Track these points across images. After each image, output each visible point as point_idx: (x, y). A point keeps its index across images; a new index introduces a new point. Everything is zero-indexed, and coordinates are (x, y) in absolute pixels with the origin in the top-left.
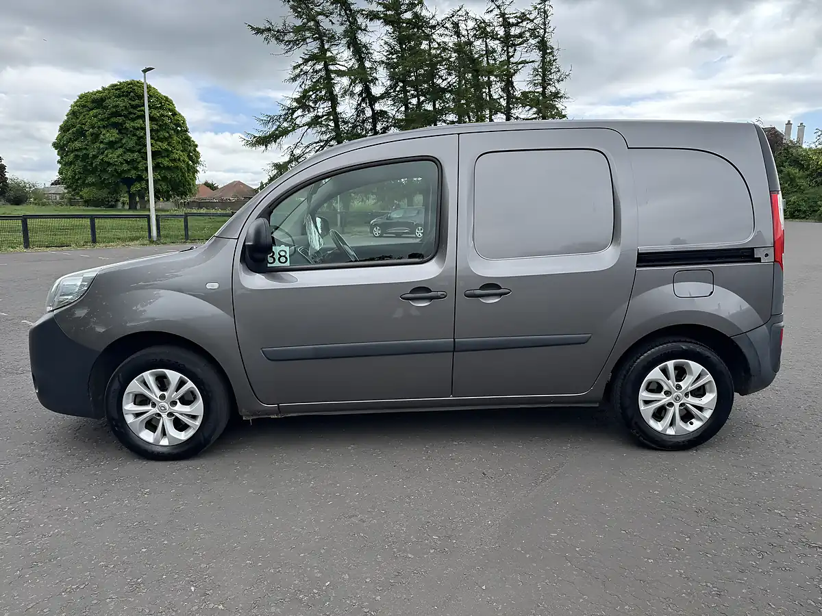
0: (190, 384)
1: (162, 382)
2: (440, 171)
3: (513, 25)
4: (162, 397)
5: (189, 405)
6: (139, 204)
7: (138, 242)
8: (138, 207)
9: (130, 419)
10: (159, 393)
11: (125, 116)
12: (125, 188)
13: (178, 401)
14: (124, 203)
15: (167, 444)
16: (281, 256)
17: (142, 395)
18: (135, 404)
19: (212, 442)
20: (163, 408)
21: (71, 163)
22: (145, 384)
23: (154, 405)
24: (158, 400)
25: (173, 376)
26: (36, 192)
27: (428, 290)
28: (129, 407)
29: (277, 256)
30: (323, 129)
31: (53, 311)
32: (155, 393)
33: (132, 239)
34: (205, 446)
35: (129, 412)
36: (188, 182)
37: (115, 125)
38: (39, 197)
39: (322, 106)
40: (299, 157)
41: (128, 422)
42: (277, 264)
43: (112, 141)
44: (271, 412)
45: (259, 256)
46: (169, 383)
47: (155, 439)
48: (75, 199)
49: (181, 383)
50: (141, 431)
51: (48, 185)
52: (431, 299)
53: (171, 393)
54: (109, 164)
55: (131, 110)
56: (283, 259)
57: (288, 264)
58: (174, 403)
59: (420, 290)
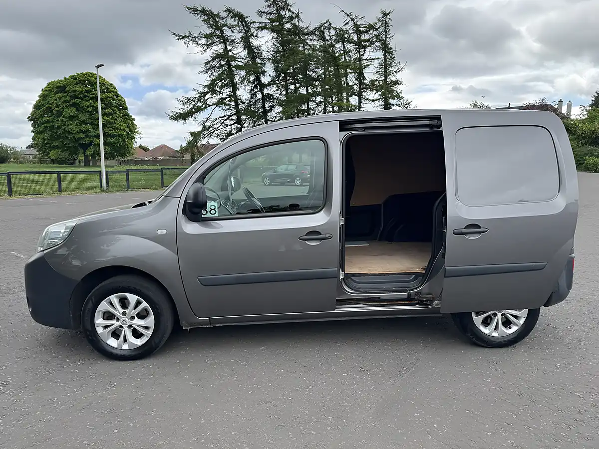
0: (145, 304)
1: (124, 303)
2: (326, 146)
3: (363, 32)
4: (124, 314)
5: (143, 319)
6: (91, 162)
7: (92, 191)
8: (91, 164)
9: (100, 330)
10: (121, 311)
11: (82, 99)
12: (81, 151)
13: (135, 316)
14: (80, 161)
15: (128, 348)
16: (212, 209)
17: (109, 312)
18: (103, 319)
19: (160, 346)
20: (124, 322)
21: (41, 132)
22: (111, 304)
23: (118, 320)
24: (121, 315)
25: (132, 298)
26: (15, 153)
27: (319, 233)
28: (99, 321)
29: (208, 210)
30: (226, 108)
31: (43, 251)
32: (119, 311)
33: (88, 189)
34: (156, 349)
35: (99, 325)
36: (127, 145)
37: (74, 105)
38: (17, 157)
39: (225, 91)
40: (209, 128)
41: (99, 332)
42: (209, 215)
43: (71, 116)
44: (204, 323)
45: (196, 210)
46: (129, 303)
47: (118, 345)
48: (44, 158)
49: (138, 303)
50: (108, 339)
51: (24, 148)
52: (320, 239)
53: (131, 311)
54: (69, 133)
55: (86, 94)
56: (213, 212)
57: (216, 215)
58: (132, 318)
59: (313, 233)
